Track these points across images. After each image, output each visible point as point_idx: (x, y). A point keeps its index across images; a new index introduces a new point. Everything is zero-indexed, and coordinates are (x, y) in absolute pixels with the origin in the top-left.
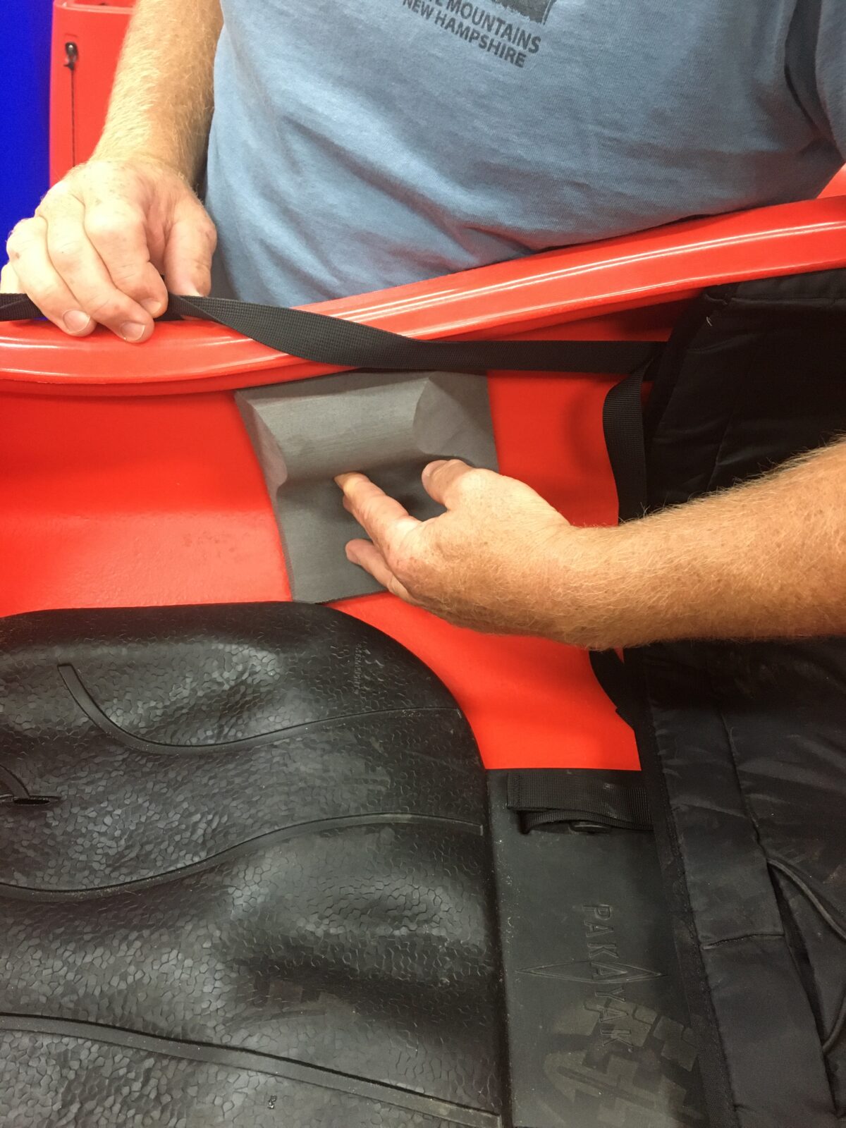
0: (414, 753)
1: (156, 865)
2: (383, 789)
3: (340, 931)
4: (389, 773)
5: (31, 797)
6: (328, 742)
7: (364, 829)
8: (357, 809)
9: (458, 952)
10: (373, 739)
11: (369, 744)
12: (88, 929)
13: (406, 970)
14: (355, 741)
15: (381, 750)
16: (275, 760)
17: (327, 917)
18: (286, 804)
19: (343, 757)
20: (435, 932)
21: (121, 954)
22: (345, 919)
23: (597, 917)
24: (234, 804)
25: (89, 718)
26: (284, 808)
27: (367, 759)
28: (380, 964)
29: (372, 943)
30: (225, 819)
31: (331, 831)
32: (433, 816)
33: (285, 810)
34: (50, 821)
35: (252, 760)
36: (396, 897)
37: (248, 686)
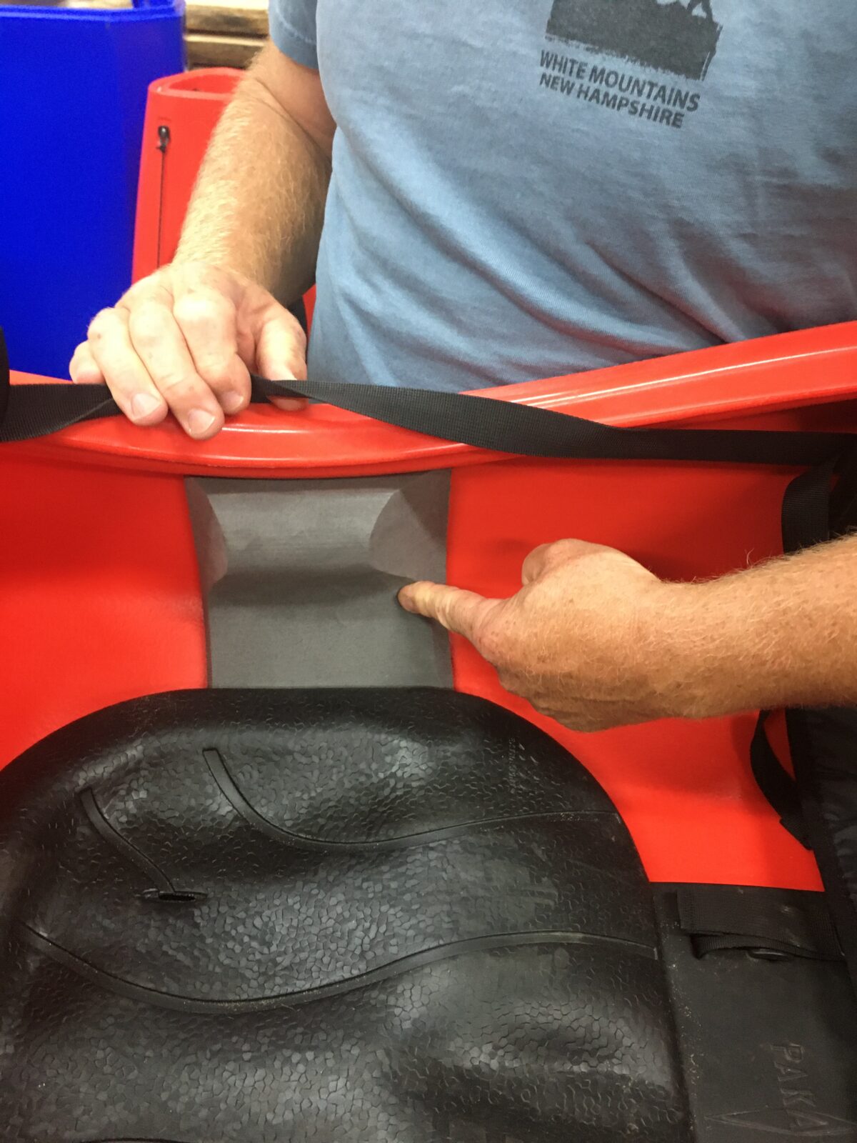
0: (578, 863)
1: (312, 976)
2: (552, 903)
3: (516, 1064)
4: (556, 886)
5: (175, 892)
6: (488, 847)
7: (536, 948)
8: (526, 924)
9: (643, 1093)
10: (534, 845)
11: (532, 852)
12: (246, 1047)
13: (589, 1112)
14: (516, 846)
15: (544, 858)
16: (432, 864)
17: (502, 1048)
18: (449, 914)
19: (505, 864)
20: (617, 1070)
21: (284, 1078)
22: (522, 1050)
23: (788, 1058)
24: (392, 911)
25: (234, 807)
26: (447, 919)
27: (531, 868)
28: (561, 1105)
29: (551, 1079)
30: (383, 929)
31: (501, 949)
32: (604, 936)
33: (449, 922)
34: (198, 920)
35: (407, 863)
36: (575, 1028)
37: (398, 780)
